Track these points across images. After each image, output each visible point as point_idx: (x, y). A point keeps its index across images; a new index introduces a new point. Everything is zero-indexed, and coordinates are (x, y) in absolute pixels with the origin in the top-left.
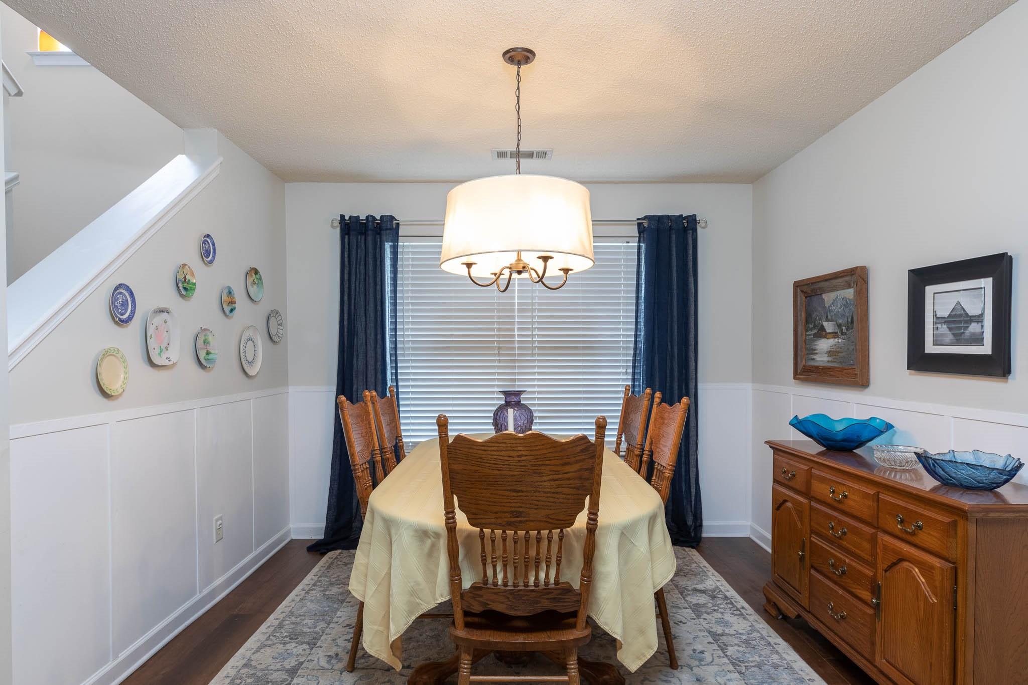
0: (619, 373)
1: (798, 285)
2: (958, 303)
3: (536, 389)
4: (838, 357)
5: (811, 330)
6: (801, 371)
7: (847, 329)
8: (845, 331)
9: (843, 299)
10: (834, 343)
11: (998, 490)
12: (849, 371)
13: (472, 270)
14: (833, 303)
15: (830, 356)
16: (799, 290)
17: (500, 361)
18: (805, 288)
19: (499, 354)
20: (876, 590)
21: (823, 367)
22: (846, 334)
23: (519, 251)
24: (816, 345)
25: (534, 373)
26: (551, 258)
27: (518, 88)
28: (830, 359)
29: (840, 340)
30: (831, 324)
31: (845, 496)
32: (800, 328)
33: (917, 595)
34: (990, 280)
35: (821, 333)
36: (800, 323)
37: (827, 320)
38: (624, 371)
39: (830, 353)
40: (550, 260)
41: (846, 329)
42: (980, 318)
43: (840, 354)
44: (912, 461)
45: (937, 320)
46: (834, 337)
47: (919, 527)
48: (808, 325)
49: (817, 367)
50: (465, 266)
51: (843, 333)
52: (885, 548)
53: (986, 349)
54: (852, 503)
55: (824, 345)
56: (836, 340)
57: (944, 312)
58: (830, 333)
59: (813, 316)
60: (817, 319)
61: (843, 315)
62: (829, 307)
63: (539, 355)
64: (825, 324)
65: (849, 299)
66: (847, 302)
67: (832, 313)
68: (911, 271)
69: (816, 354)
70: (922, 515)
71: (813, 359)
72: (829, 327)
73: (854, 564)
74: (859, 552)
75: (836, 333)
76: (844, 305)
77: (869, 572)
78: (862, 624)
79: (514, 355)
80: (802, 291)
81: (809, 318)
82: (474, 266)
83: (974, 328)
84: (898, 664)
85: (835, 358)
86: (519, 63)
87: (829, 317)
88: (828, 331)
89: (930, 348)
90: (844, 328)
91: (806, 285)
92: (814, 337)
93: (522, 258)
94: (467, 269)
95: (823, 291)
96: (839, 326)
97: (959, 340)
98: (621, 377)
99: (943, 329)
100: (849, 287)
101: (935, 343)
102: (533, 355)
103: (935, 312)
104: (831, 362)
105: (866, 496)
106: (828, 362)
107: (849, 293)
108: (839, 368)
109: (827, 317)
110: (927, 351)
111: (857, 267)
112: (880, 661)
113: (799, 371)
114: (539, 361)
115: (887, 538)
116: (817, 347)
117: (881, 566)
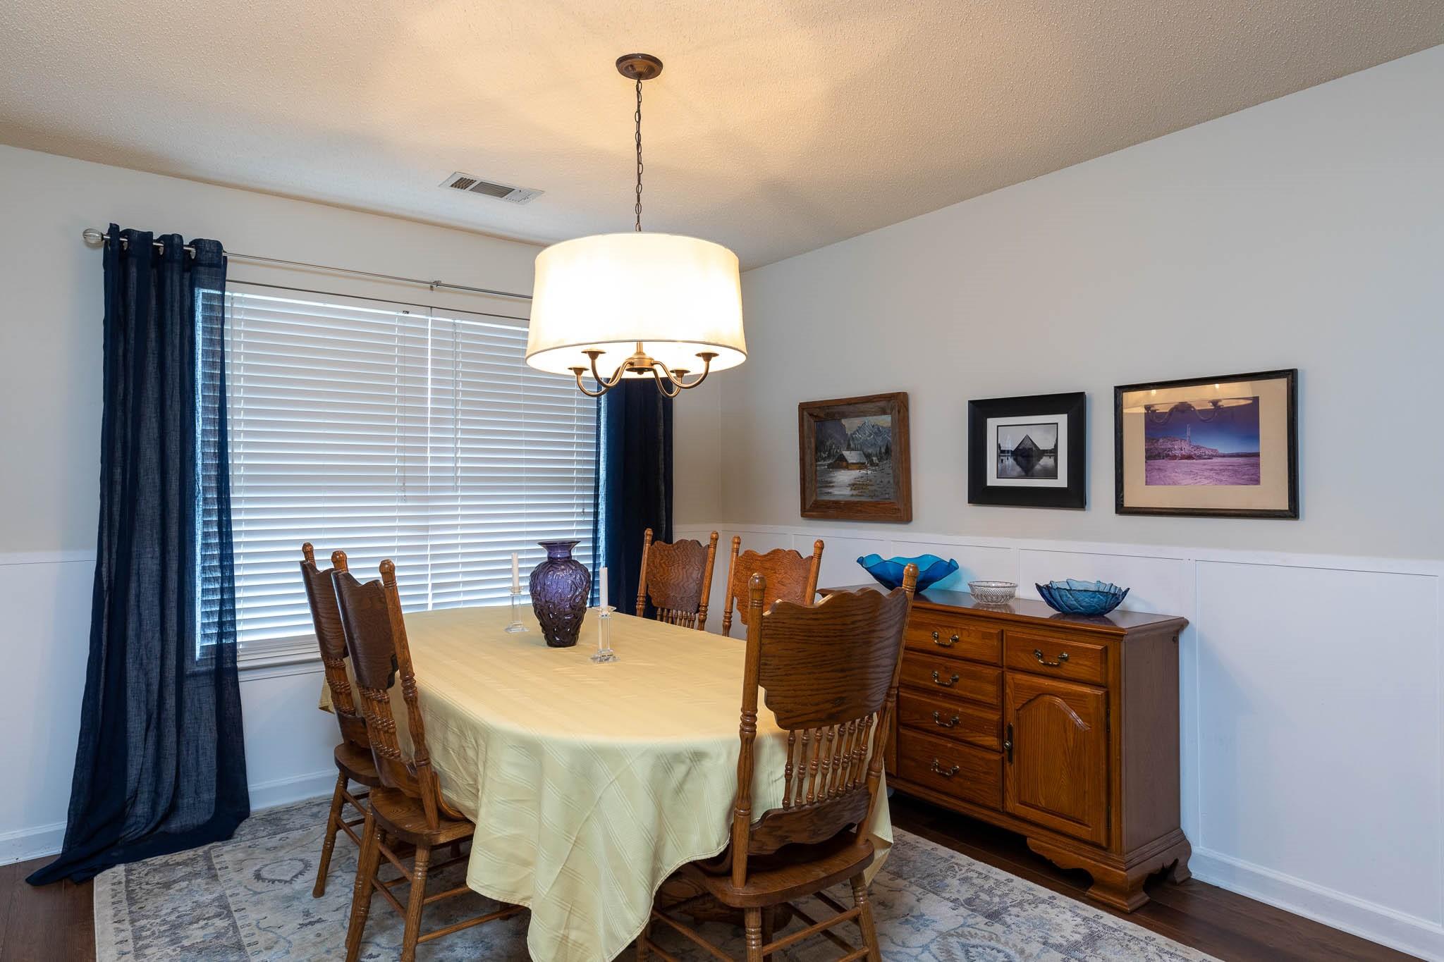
0: (572, 514)
1: (805, 408)
2: (1027, 437)
3: (459, 541)
4: (867, 491)
5: (824, 459)
6: (811, 506)
7: (880, 459)
8: (877, 462)
9: (873, 427)
10: (860, 475)
11: (1107, 615)
12: (886, 505)
13: (598, 361)
14: (857, 431)
15: (854, 490)
16: (805, 413)
17: (405, 499)
18: (816, 412)
19: (404, 489)
20: (1005, 732)
21: (846, 501)
22: (877, 465)
23: (640, 341)
24: (832, 477)
25: (455, 517)
26: (715, 355)
27: (639, 111)
28: (855, 492)
29: (869, 472)
30: (854, 453)
31: (956, 640)
32: (808, 458)
33: (1064, 726)
34: (1065, 417)
35: (841, 463)
36: (808, 451)
37: (849, 448)
38: (581, 510)
39: (853, 486)
40: (713, 359)
41: (878, 459)
42: (1054, 452)
43: (868, 487)
44: (1007, 596)
45: (1001, 452)
46: (860, 469)
47: (1063, 658)
48: (819, 454)
49: (837, 502)
50: (587, 355)
51: (872, 464)
52: (1018, 686)
53: (1062, 481)
54: (964, 646)
55: (844, 477)
56: (864, 472)
57: (1010, 445)
58: (853, 464)
59: (828, 444)
60: (834, 447)
61: (874, 445)
62: (851, 435)
63: (464, 488)
64: (846, 453)
65: (882, 427)
66: (879, 430)
67: (856, 442)
68: (971, 402)
69: (833, 486)
70: (1065, 646)
71: (828, 493)
72: (851, 456)
73: (970, 711)
74: (979, 697)
75: (864, 464)
76: (875, 433)
77: (995, 717)
78: (984, 773)
79: (425, 488)
80: (811, 415)
81: (820, 446)
82: (600, 355)
83: (1046, 461)
84: (1040, 802)
85: (861, 492)
86: (640, 76)
87: (852, 446)
88: (850, 462)
89: (992, 480)
90: (874, 458)
91: (819, 408)
92: (828, 468)
93: (644, 351)
94: (590, 361)
95: (845, 416)
96: (868, 456)
97: (1028, 472)
98: (574, 519)
99: (1010, 462)
100: (884, 412)
101: (1000, 475)
102: (455, 488)
103: (999, 446)
104: (857, 495)
105: (985, 636)
106: (852, 495)
107: (885, 421)
108: (870, 502)
109: (849, 445)
110: (989, 484)
111: (899, 393)
112: (1012, 805)
113: (808, 507)
114: (464, 498)
115: (1020, 677)
116: (834, 480)
117: (1011, 707)
